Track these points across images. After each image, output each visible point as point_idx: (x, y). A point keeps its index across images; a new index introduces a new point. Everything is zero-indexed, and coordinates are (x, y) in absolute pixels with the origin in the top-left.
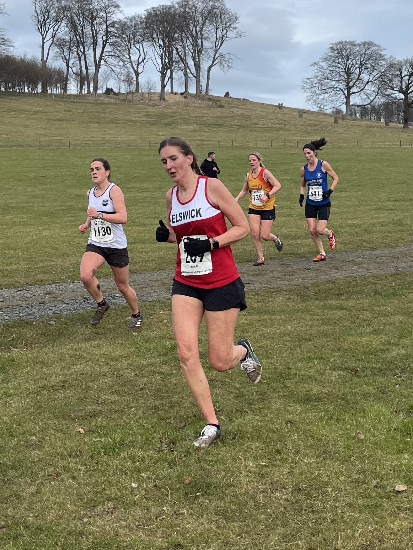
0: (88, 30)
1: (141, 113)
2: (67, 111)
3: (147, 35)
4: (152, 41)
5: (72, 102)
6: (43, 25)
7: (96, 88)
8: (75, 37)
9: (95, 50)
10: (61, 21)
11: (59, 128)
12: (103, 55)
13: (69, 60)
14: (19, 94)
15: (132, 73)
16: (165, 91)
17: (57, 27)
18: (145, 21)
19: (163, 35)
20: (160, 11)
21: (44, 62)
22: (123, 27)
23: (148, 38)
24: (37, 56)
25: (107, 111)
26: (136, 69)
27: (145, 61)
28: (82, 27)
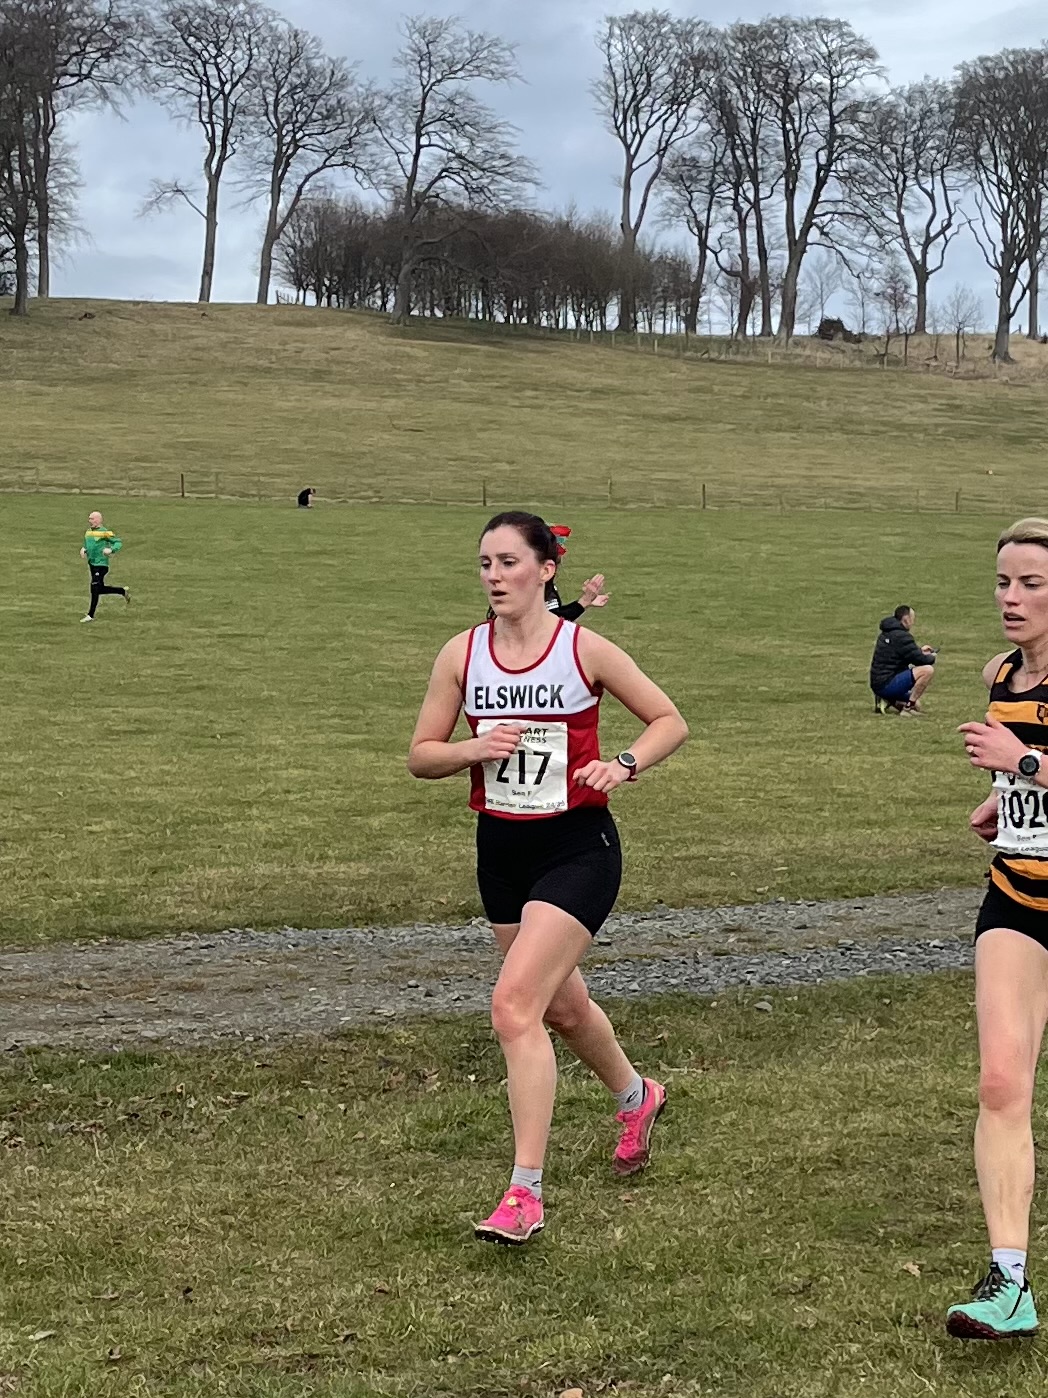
0: (771, 131)
1: (930, 400)
2: (698, 390)
3: (959, 147)
4: (977, 168)
5: (712, 360)
6: (630, 113)
7: (788, 320)
8: (729, 152)
9: (790, 195)
10: (689, 100)
11: (672, 445)
12: (816, 212)
13: (708, 226)
14: (549, 335)
15: (906, 272)
16: (1012, 330)
17: (673, 120)
18: (955, 101)
19: (1012, 150)
20: (1006, 69)
21: (629, 232)
22: (883, 122)
23: (962, 159)
24: (610, 213)
25: (822, 390)
26: (919, 257)
27: (948, 233)
28: (754, 121)
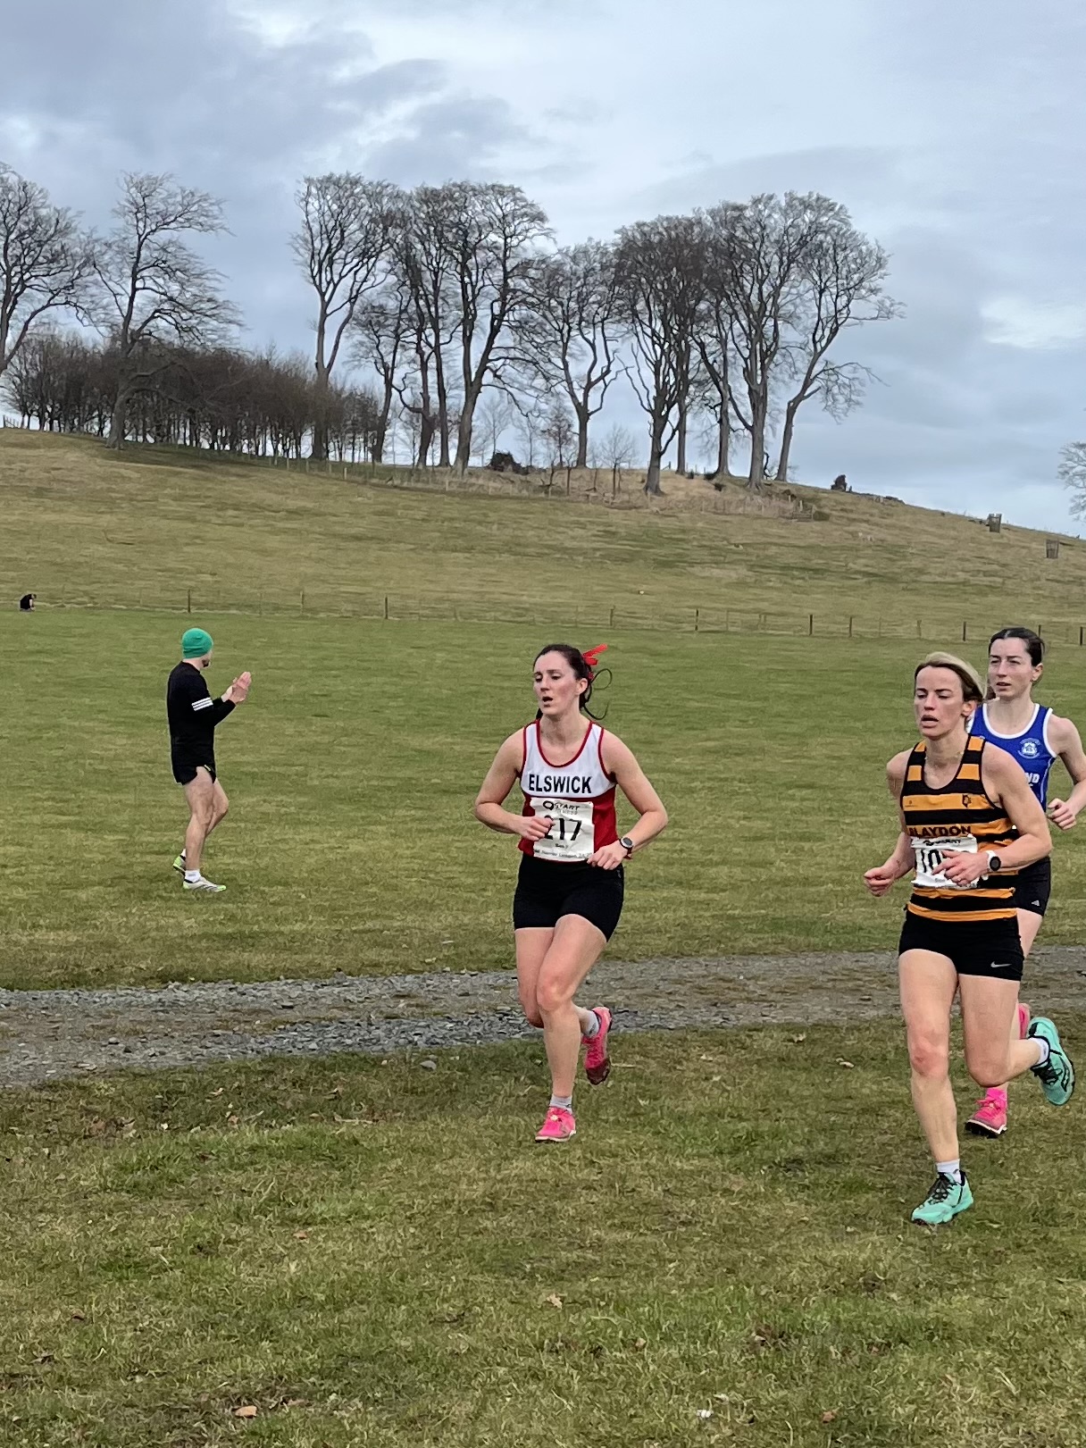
0: (451, 284)
1: (588, 526)
2: (383, 513)
3: (619, 302)
4: (633, 322)
5: (396, 487)
6: (325, 264)
7: (464, 452)
8: (413, 301)
9: (467, 341)
10: (377, 255)
11: (358, 562)
12: (491, 357)
13: (393, 368)
14: (249, 461)
15: (570, 412)
16: (662, 467)
17: (363, 272)
18: (615, 261)
19: (665, 306)
20: (660, 233)
21: (323, 370)
22: (551, 277)
23: (620, 313)
24: (306, 353)
25: (493, 516)
26: (581, 400)
27: (607, 379)
28: (436, 274)
